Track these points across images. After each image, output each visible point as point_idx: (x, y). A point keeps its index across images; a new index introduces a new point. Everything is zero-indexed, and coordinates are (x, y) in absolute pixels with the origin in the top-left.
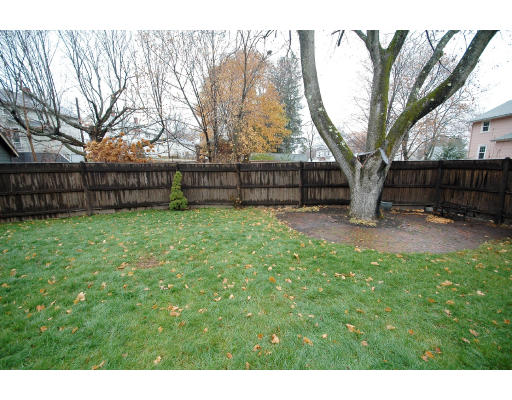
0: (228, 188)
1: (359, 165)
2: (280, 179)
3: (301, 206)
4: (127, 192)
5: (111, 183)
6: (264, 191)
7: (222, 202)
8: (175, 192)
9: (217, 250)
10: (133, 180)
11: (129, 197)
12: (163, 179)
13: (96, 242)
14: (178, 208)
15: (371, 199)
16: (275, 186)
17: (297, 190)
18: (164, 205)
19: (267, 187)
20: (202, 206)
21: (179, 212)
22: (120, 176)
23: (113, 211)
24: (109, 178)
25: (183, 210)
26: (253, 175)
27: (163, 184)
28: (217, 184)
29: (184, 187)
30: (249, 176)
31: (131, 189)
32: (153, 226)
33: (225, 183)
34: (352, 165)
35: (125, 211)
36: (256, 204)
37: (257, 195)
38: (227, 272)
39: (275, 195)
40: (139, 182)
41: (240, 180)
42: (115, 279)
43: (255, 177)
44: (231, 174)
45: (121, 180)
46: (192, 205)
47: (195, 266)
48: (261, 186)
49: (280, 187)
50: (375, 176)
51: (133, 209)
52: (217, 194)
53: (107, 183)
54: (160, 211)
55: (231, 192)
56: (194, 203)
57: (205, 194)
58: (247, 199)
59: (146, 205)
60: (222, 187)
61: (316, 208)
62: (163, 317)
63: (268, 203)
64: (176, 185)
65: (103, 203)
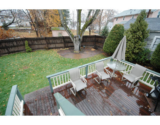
0: (44, 44)
1: (74, 39)
2: (58, 41)
3: (65, 48)
4: (10, 48)
5: (4, 46)
6: (54, 45)
7: (42, 48)
8: (27, 47)
9: (42, 63)
10: (11, 45)
11: (11, 50)
12: (22, 43)
13: (9, 65)
14: (29, 52)
15: (78, 47)
16: (57, 43)
17: (63, 44)
18: (24, 50)
19: (55, 43)
20: (37, 50)
21: (30, 53)
22: (6, 43)
23: (8, 54)
24: (3, 45)
25: (31, 52)
26: (50, 40)
27: (22, 45)
28: (40, 43)
29: (29, 45)
30: (49, 41)
31: (12, 47)
32: (23, 58)
33: (42, 43)
34: (73, 38)
35: (11, 54)
36: (53, 48)
37: (52, 46)
38: (44, 67)
39: (57, 45)
40: (13, 45)
41: (47, 42)
42: (20, 72)
43: (51, 41)
44: (43, 40)
45: (7, 45)
46: (33, 50)
47: (37, 67)
48: (53, 43)
49: (58, 43)
50: (78, 41)
51: (14, 53)
52: (41, 46)
53: (3, 46)
54: (23, 53)
55: (45, 45)
56: (34, 49)
57: (37, 46)
58: (50, 47)
59: (18, 51)
60: (41, 44)
61: (68, 49)
62: (32, 76)
63: (56, 48)
64: (27, 45)
65: (3, 52)
